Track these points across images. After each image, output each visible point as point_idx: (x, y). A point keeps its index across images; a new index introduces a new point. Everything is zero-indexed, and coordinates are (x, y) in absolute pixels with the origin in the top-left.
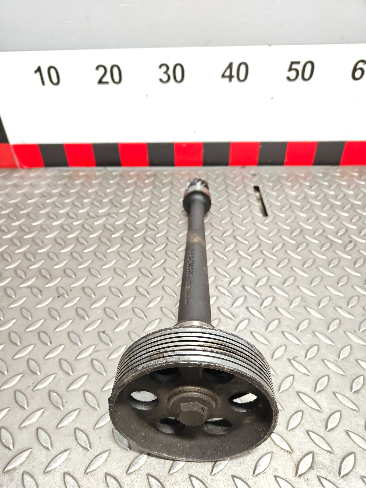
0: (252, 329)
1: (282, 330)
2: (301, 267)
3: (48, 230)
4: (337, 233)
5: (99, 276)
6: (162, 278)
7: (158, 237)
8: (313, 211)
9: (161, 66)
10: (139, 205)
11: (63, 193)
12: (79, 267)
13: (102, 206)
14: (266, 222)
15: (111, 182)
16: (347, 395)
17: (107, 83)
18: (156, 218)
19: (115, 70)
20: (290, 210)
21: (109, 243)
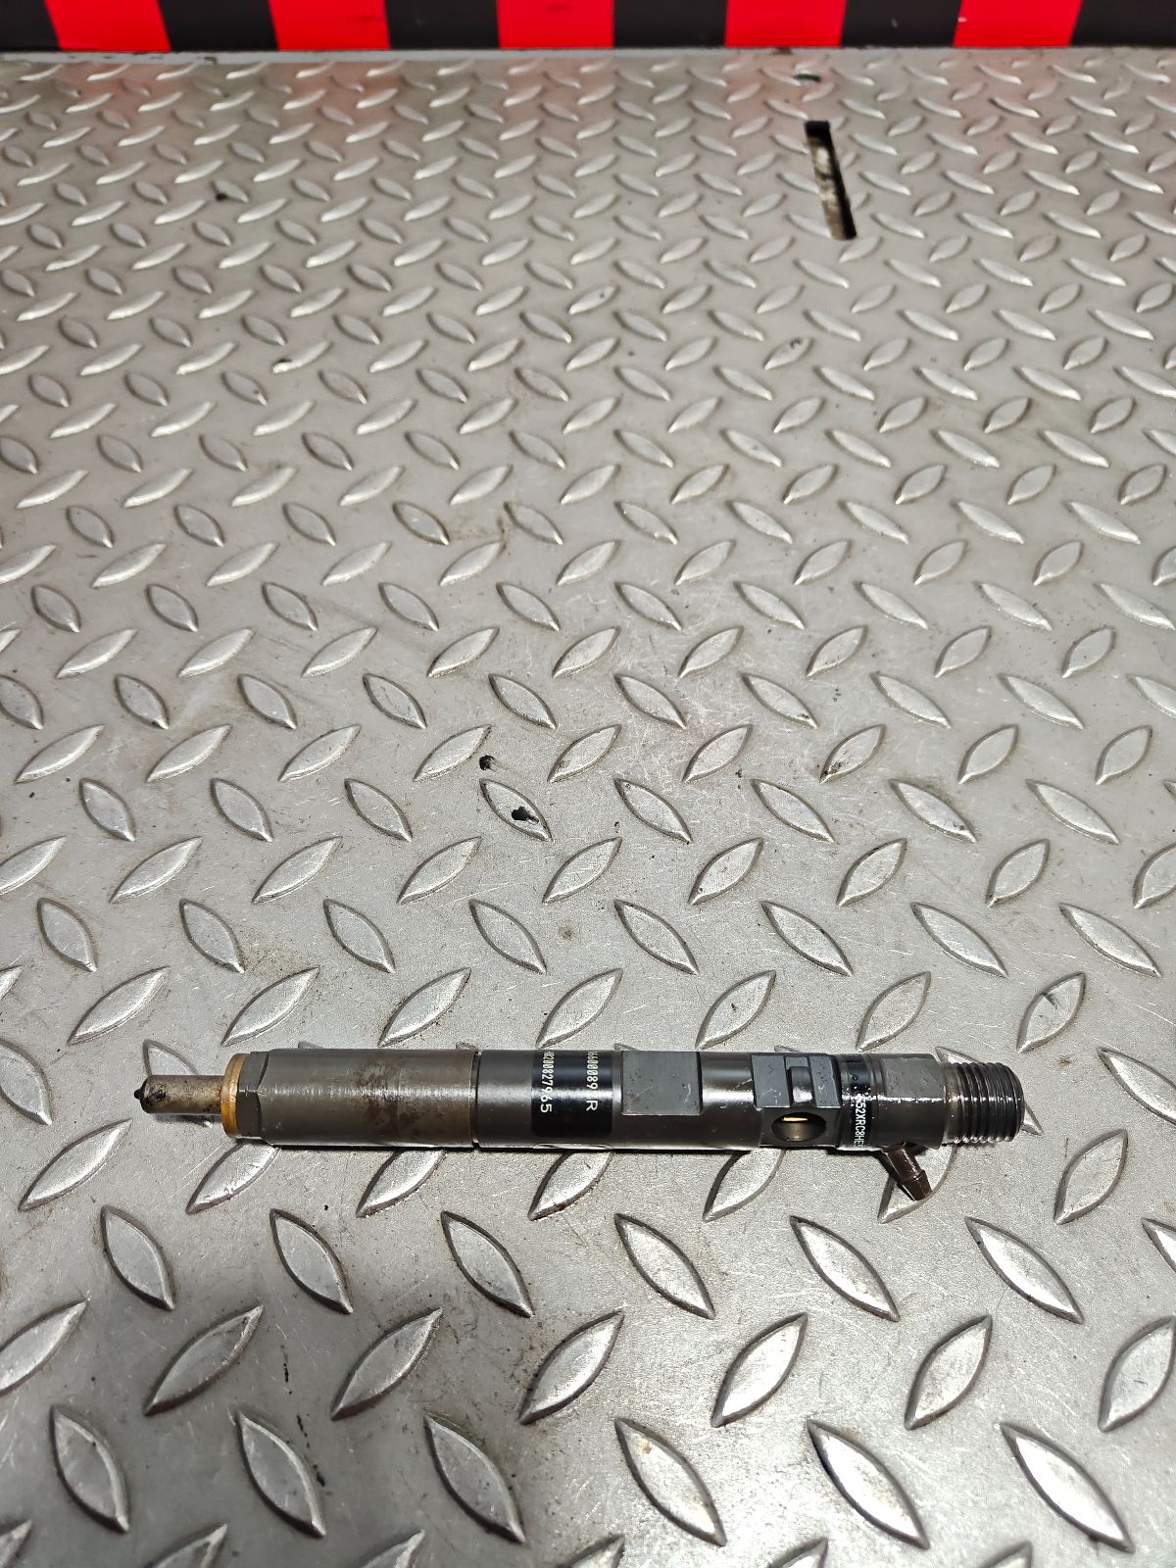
0: (749, 666)
1: (874, 670)
2: (974, 431)
4: (1136, 305)
5: (136, 467)
6: (396, 470)
7: (392, 316)
8: (1046, 218)
10: (326, 197)
11: (13, 151)
12: (58, 433)
13: (172, 195)
14: (845, 257)
15: (217, 107)
16: (1115, 917)
18: (391, 242)
20: (950, 212)
21: (186, 342)
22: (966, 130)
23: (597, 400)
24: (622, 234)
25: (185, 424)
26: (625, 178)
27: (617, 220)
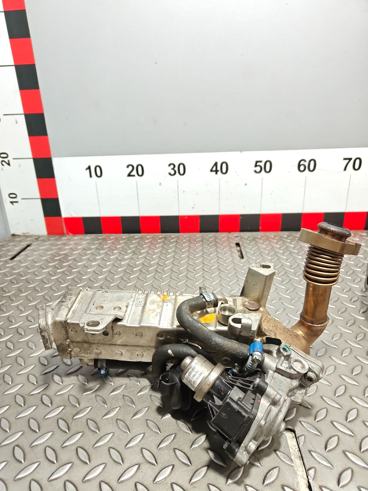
3: (89, 267)
4: (291, 267)
7: (165, 270)
8: (277, 256)
9: (170, 165)
10: (153, 254)
11: (98, 248)
12: (111, 285)
13: (127, 254)
14: (242, 261)
15: (133, 241)
17: (134, 176)
18: (165, 260)
19: (140, 168)
20: (260, 255)
21: (131, 273)
22: (264, 243)
23: (200, 280)
24: (204, 258)
25: (132, 284)
26: (204, 251)
27: (203, 257)
